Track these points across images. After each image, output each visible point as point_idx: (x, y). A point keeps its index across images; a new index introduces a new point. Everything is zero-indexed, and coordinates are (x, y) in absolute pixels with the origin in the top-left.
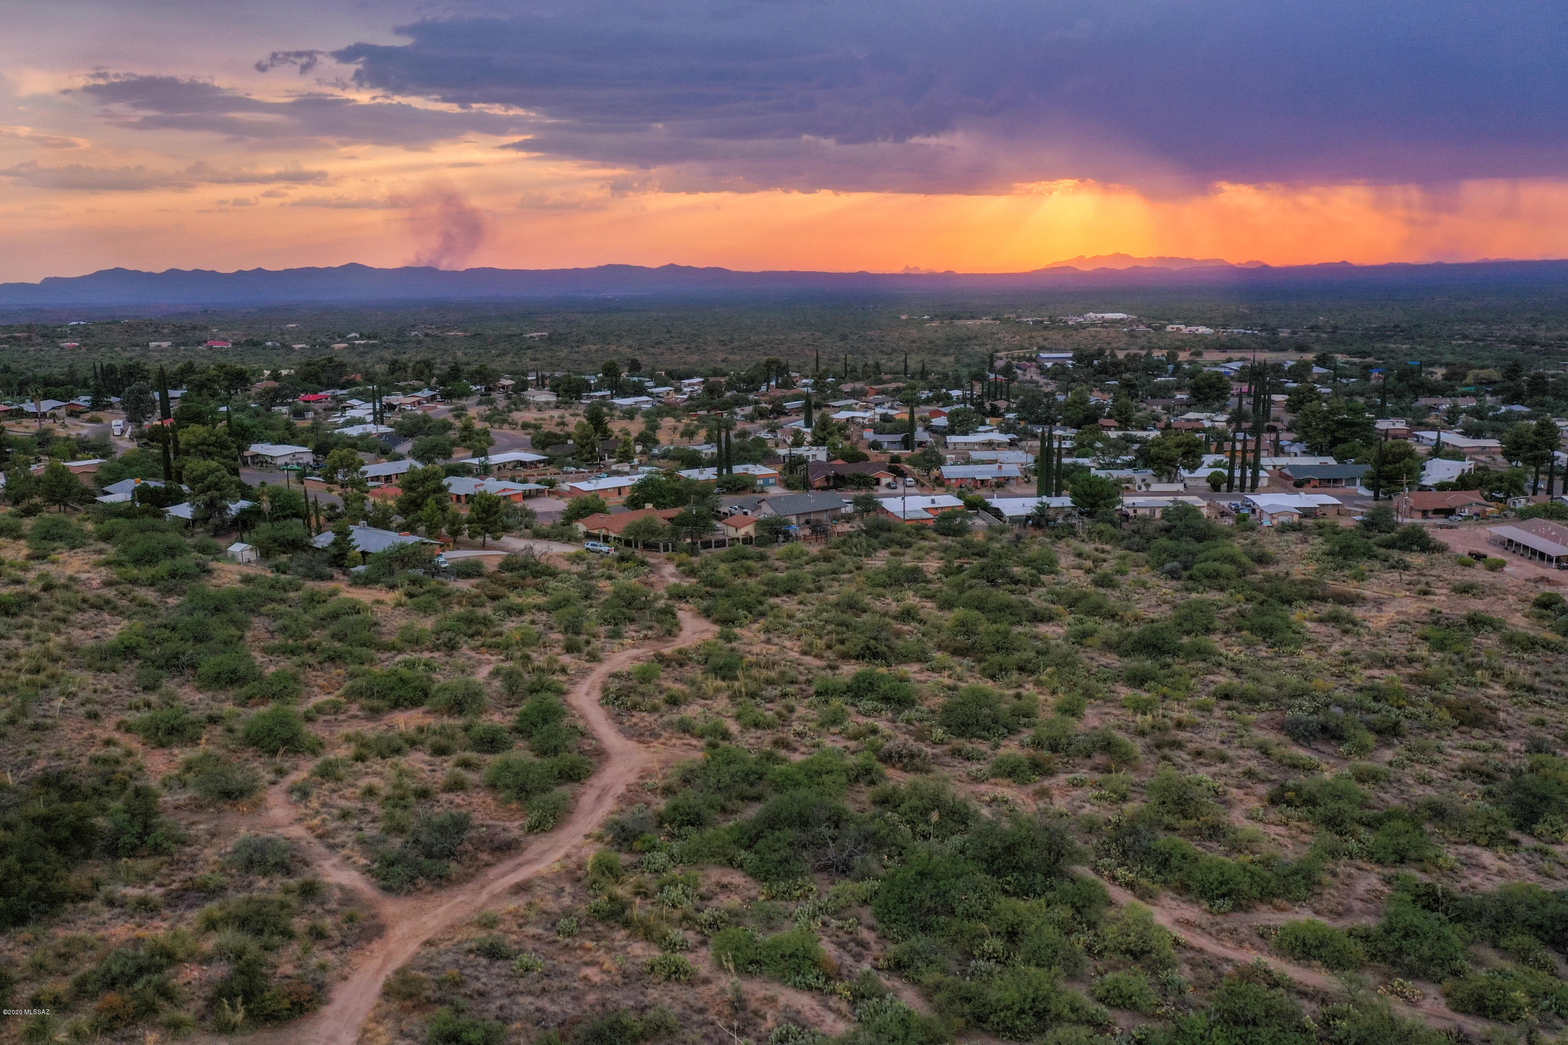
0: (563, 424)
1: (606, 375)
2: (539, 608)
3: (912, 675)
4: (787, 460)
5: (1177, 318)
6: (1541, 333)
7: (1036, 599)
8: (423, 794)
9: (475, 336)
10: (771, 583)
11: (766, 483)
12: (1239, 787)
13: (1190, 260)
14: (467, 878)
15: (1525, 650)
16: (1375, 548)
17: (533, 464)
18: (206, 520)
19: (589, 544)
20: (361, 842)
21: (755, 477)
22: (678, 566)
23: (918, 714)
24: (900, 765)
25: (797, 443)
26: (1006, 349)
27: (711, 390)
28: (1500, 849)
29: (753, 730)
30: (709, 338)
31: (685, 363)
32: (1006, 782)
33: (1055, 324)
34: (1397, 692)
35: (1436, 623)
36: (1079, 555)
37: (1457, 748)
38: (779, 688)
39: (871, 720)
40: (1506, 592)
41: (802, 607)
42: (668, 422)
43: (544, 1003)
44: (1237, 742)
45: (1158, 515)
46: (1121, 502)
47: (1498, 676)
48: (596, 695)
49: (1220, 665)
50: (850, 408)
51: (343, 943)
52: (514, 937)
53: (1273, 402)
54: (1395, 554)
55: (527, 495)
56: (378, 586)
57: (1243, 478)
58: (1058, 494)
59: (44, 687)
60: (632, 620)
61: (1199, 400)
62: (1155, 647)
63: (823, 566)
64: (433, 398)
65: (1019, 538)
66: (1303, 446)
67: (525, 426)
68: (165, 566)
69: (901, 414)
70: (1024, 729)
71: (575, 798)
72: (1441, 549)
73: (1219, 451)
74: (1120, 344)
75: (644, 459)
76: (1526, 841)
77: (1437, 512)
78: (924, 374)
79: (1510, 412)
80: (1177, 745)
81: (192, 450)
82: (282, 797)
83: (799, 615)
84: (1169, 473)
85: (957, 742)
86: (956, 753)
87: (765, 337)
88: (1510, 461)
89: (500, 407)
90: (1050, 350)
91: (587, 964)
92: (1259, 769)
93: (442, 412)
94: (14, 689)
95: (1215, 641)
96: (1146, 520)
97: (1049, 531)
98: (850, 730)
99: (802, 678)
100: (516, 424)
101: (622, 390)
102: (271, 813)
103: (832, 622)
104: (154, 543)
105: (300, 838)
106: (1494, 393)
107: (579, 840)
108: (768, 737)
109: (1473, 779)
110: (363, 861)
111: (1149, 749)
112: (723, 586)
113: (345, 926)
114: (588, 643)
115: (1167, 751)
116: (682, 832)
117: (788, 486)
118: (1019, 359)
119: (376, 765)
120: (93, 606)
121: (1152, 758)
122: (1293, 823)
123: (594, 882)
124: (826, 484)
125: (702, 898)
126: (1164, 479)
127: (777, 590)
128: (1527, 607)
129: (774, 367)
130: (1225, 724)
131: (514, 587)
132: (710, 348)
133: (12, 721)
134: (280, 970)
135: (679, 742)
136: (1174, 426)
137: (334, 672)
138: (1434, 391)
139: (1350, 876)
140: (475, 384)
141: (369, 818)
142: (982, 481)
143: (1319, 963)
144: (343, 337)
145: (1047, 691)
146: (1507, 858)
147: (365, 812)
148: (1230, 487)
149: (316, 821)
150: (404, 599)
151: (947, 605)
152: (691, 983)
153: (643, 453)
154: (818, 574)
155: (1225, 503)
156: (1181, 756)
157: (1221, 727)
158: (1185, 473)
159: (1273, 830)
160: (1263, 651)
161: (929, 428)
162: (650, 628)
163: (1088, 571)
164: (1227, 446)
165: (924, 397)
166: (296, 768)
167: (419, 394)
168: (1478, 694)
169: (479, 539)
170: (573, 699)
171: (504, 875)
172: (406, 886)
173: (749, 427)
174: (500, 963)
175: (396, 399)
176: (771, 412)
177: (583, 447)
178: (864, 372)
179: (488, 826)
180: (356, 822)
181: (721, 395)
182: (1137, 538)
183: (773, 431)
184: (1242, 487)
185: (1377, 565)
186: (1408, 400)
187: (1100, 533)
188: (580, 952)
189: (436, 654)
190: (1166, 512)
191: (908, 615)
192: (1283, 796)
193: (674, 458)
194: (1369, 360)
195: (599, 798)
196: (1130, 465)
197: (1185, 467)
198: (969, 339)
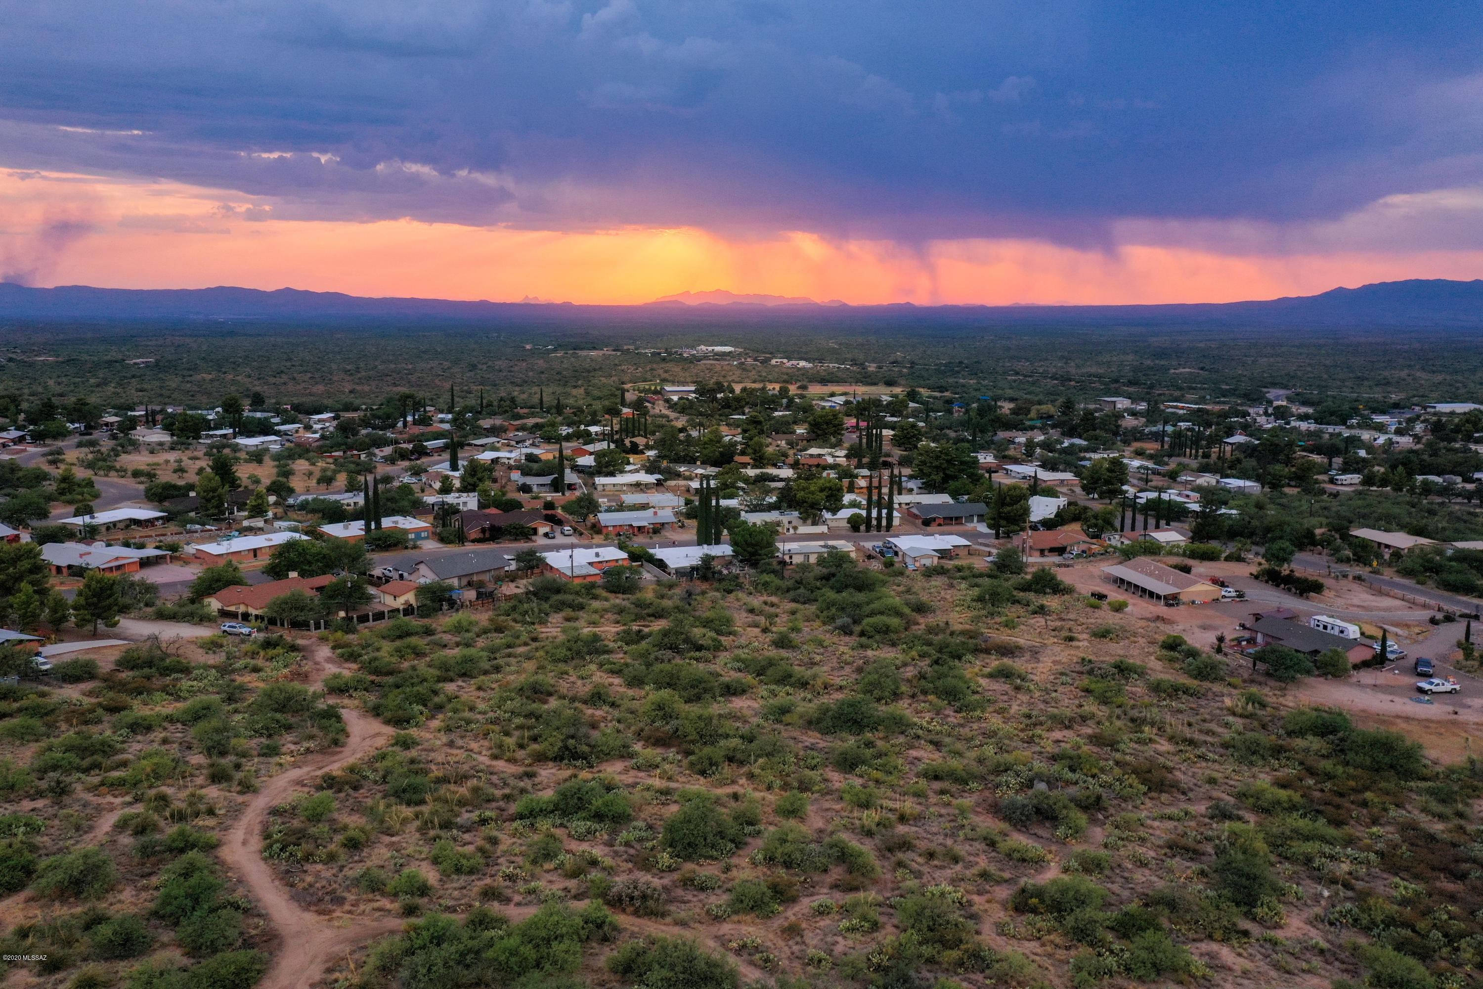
0: (181, 471)
1: (226, 411)
2: (170, 719)
3: (617, 778)
4: (437, 510)
5: (779, 352)
6: (1072, 370)
7: (723, 667)
9: (68, 361)
10: (444, 667)
11: (418, 537)
12: (979, 893)
15: (1171, 697)
16: (1015, 593)
17: (149, 523)
19: (226, 625)
21: (406, 532)
22: (334, 648)
23: (637, 834)
24: (632, 909)
25: (446, 489)
26: (631, 382)
27: (345, 428)
28: (1235, 943)
29: (455, 877)
30: (334, 366)
31: (311, 394)
32: (748, 918)
33: (670, 357)
34: (1085, 758)
35: (1090, 673)
36: (751, 611)
37: (1154, 819)
38: (477, 813)
39: (585, 846)
40: (1135, 634)
41: (481, 694)
42: (301, 465)
44: (961, 834)
45: (814, 561)
46: (776, 548)
47: (1161, 730)
48: (256, 843)
49: (918, 737)
50: (494, 449)
54: (1034, 598)
55: (145, 563)
57: (879, 518)
58: (718, 542)
60: (289, 728)
61: (818, 436)
62: (855, 722)
63: (498, 639)
64: (21, 439)
65: (690, 594)
66: (920, 482)
67: (136, 474)
69: (545, 453)
70: (749, 840)
72: (1069, 590)
74: (733, 377)
75: (280, 510)
76: (1253, 929)
77: (1052, 550)
78: (559, 408)
79: (1072, 445)
80: (905, 845)
83: (481, 706)
84: (815, 516)
85: (687, 869)
86: (688, 883)
87: (393, 366)
88: (1088, 494)
89: (103, 450)
90: (673, 383)
92: (992, 869)
93: (33, 456)
95: (903, 708)
96: (804, 567)
97: (716, 585)
98: (568, 866)
99: (498, 793)
100: (125, 471)
101: (246, 429)
103: (519, 715)
106: (1056, 427)
108: (474, 886)
109: (1182, 856)
111: (881, 854)
112: (390, 673)
114: (238, 767)
115: (900, 855)
117: (443, 540)
118: (646, 391)
121: (888, 865)
122: (1045, 936)
124: (481, 536)
126: (809, 521)
127: (451, 674)
128: (1158, 650)
129: (410, 402)
130: (943, 812)
131: (137, 691)
132: (335, 378)
135: (368, 907)
136: (802, 462)
138: (1007, 424)
140: (72, 422)
142: (639, 528)
145: (763, 786)
146: (1245, 954)
148: (868, 528)
151: (636, 682)
153: (276, 504)
154: (493, 650)
155: (868, 545)
156: (914, 859)
157: (941, 816)
158: (827, 515)
160: (954, 719)
161: (576, 469)
162: (311, 737)
163: (765, 630)
165: (564, 433)
167: (5, 434)
168: (1149, 751)
169: (90, 627)
170: (225, 853)
173: (389, 469)
176: (412, 452)
177: (208, 501)
178: (499, 406)
181: (355, 433)
182: (801, 589)
183: (416, 473)
184: (879, 527)
185: (1021, 610)
186: (990, 434)
187: (766, 585)
189: (40, 804)
190: (821, 559)
191: (597, 698)
192: (1026, 904)
193: (313, 511)
194: (947, 394)
196: (775, 507)
197: (828, 510)
198: (595, 370)
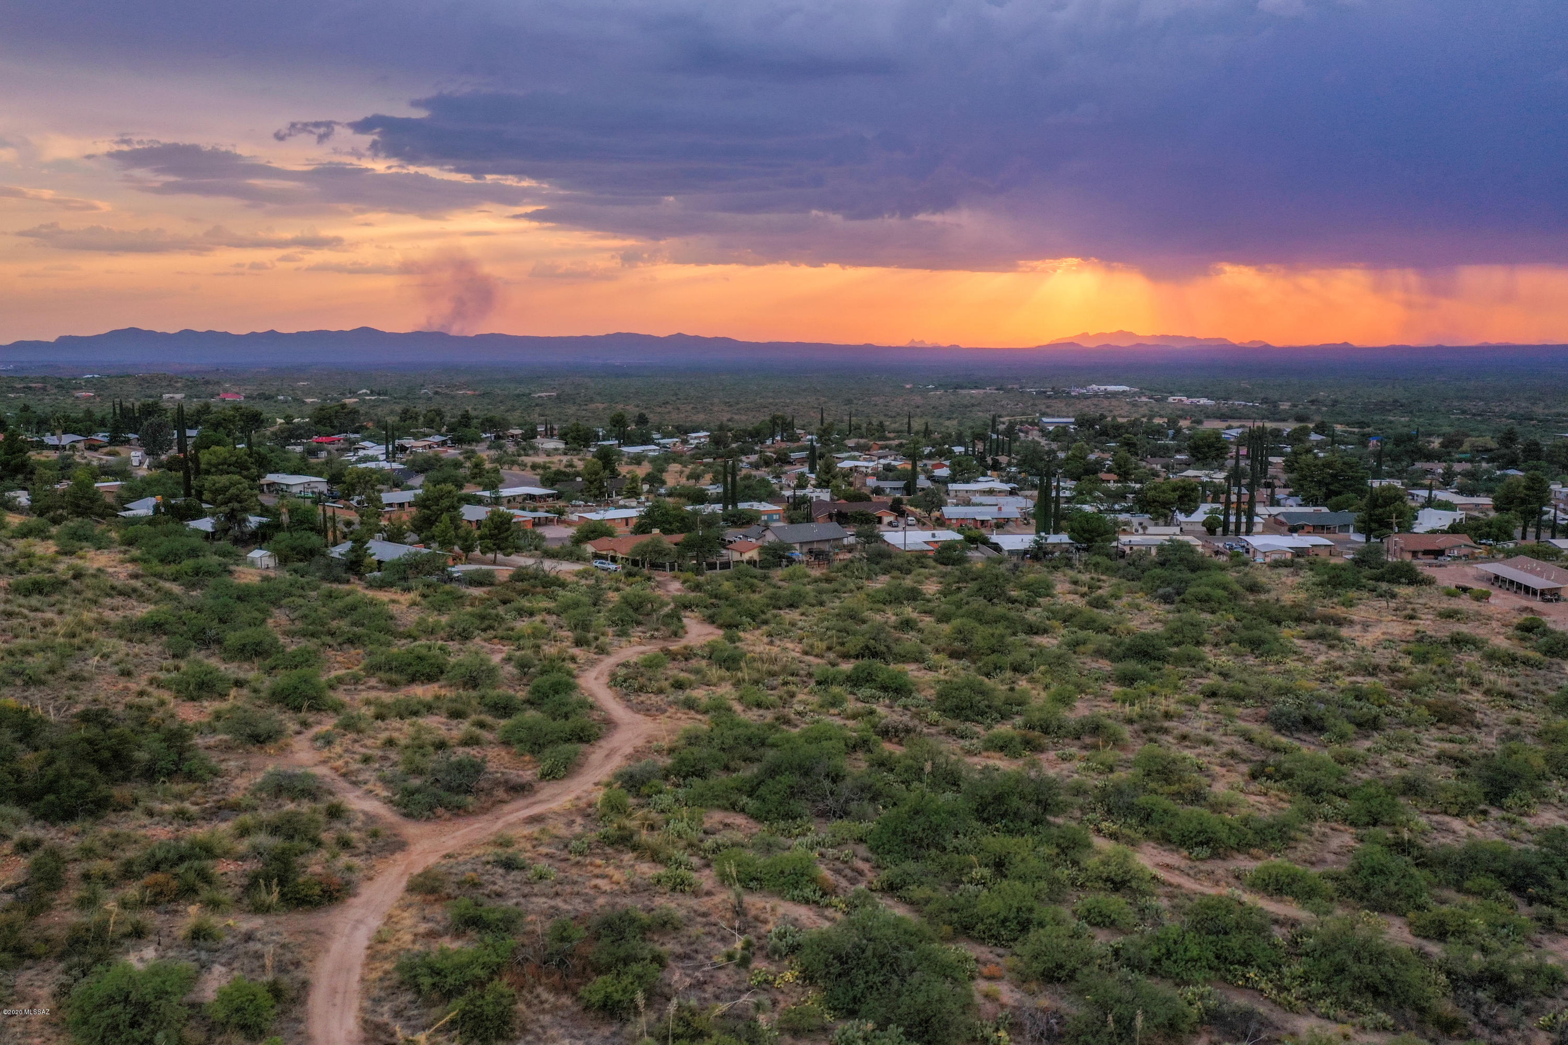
0: (571, 465)
1: (614, 427)
2: (549, 612)
3: (909, 672)
4: (791, 500)
5: (1180, 391)
6: (1539, 410)
7: (1032, 615)
8: (441, 745)
9: (483, 395)
10: (774, 598)
11: (770, 518)
12: (1222, 765)
13: (1193, 338)
14: (485, 810)
15: (1505, 665)
16: (1364, 581)
17: (543, 497)
18: (226, 531)
19: (597, 563)
20: (384, 780)
21: (758, 511)
22: (684, 582)
23: (914, 702)
24: (897, 739)
25: (802, 486)
26: (1008, 415)
27: (717, 441)
28: (1471, 819)
29: (755, 709)
30: (716, 400)
31: (692, 421)
32: (997, 755)
33: (1058, 394)
34: (1380, 694)
35: (1420, 640)
36: (1075, 583)
37: (1434, 740)
38: (781, 679)
39: (869, 705)
40: (1490, 618)
41: (803, 618)
42: (674, 467)
43: (559, 902)
44: (1221, 730)
45: (1154, 551)
46: (1118, 540)
47: (1478, 685)
48: (605, 679)
49: (1208, 670)
50: (854, 458)
51: (368, 852)
52: (528, 854)
53: (1270, 463)
54: (1384, 586)
55: (537, 523)
56: (393, 590)
57: (1238, 524)
58: (1056, 532)
59: (80, 649)
60: (639, 623)
61: (1198, 460)
62: (1146, 654)
63: (825, 586)
64: (443, 443)
65: (1016, 567)
66: (1299, 499)
67: (534, 467)
68: (188, 564)
69: (901, 464)
70: (1016, 716)
71: (585, 755)
72: (1429, 582)
73: (1215, 500)
74: (1121, 412)
75: (651, 496)
76: (1495, 813)
77: (1427, 553)
78: (927, 432)
79: (1503, 475)
80: (1163, 731)
81: (213, 470)
82: (307, 744)
83: (800, 624)
84: (1166, 516)
85: (951, 723)
86: (951, 732)
88: (1501, 514)
89: (509, 452)
90: (1053, 416)
91: (597, 876)
92: (1242, 752)
93: (453, 454)
94: (52, 649)
95: (1205, 651)
96: (1141, 555)
97: (1047, 563)
98: (849, 712)
99: (802, 672)
100: (526, 466)
101: (629, 440)
102: (297, 756)
103: (833, 629)
104: (177, 545)
105: (325, 776)
106: (1490, 461)
107: (590, 787)
108: (769, 716)
109: (1448, 764)
110: (385, 794)
111: (1136, 734)
112: (727, 599)
113: (370, 841)
114: (596, 639)
115: (1153, 735)
116: (687, 781)
117: (792, 520)
118: (1022, 423)
119: (396, 723)
120: (121, 593)
121: (1140, 741)
122: (1272, 792)
123: (604, 815)
124: (829, 519)
125: (706, 832)
126: (1161, 522)
127: (780, 603)
128: (1510, 631)
129: (780, 424)
130: (1211, 716)
131: (524, 593)
132: (716, 409)
133: (52, 671)
134: (309, 870)
135: (684, 717)
136: (1172, 481)
137: (353, 651)
138: (1430, 456)
139: (1324, 834)
140: (485, 432)
141: (389, 764)
142: (983, 522)
143: (1291, 898)
144: (353, 393)
145: (1039, 686)
146: (1477, 825)
147: (385, 758)
148: (1226, 532)
149: (340, 763)
150: (419, 599)
151: (944, 618)
152: (696, 894)
153: (649, 492)
154: (820, 592)
155: (1219, 544)
156: (1167, 739)
157: (1207, 718)
158: (1181, 517)
159: (1252, 799)
160: (1251, 660)
161: (931, 478)
162: (657, 630)
163: (1083, 595)
164: (1223, 498)
165: (926, 452)
166: (319, 723)
167: (431, 439)
168: (1457, 698)
169: (490, 556)
170: (582, 681)
171: (518, 810)
172: (427, 813)
173: (754, 473)
174: (515, 872)
175: (408, 442)
176: (776, 461)
177: (591, 483)
178: (868, 430)
179: (503, 773)
180: (377, 765)
181: (727, 446)
182: (1132, 569)
183: (778, 477)
184: (1237, 531)
185: (1366, 594)
186: (1404, 463)
187: (1096, 565)
188: (590, 868)
189: (450, 643)
190: (1161, 548)
191: (906, 625)
192: (1263, 771)
193: (680, 495)
194: (1367, 430)
195: (608, 756)
196: (1128, 510)
197: (1181, 511)
198: (973, 405)
